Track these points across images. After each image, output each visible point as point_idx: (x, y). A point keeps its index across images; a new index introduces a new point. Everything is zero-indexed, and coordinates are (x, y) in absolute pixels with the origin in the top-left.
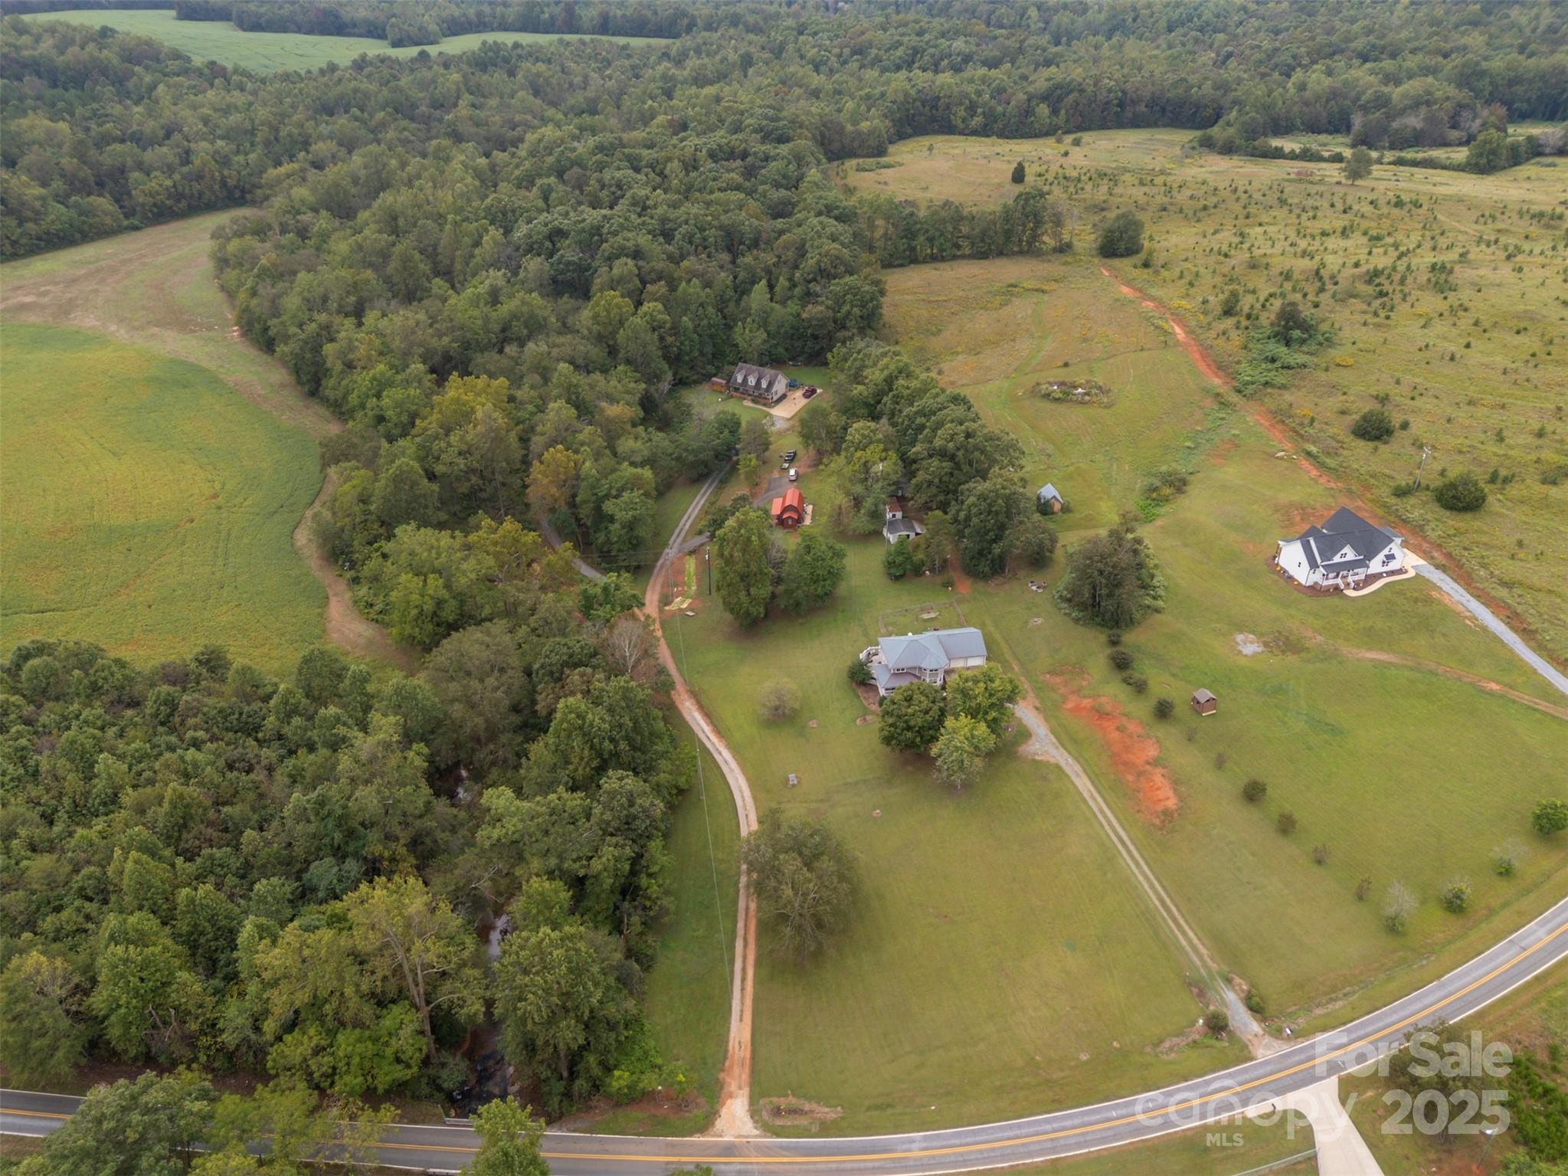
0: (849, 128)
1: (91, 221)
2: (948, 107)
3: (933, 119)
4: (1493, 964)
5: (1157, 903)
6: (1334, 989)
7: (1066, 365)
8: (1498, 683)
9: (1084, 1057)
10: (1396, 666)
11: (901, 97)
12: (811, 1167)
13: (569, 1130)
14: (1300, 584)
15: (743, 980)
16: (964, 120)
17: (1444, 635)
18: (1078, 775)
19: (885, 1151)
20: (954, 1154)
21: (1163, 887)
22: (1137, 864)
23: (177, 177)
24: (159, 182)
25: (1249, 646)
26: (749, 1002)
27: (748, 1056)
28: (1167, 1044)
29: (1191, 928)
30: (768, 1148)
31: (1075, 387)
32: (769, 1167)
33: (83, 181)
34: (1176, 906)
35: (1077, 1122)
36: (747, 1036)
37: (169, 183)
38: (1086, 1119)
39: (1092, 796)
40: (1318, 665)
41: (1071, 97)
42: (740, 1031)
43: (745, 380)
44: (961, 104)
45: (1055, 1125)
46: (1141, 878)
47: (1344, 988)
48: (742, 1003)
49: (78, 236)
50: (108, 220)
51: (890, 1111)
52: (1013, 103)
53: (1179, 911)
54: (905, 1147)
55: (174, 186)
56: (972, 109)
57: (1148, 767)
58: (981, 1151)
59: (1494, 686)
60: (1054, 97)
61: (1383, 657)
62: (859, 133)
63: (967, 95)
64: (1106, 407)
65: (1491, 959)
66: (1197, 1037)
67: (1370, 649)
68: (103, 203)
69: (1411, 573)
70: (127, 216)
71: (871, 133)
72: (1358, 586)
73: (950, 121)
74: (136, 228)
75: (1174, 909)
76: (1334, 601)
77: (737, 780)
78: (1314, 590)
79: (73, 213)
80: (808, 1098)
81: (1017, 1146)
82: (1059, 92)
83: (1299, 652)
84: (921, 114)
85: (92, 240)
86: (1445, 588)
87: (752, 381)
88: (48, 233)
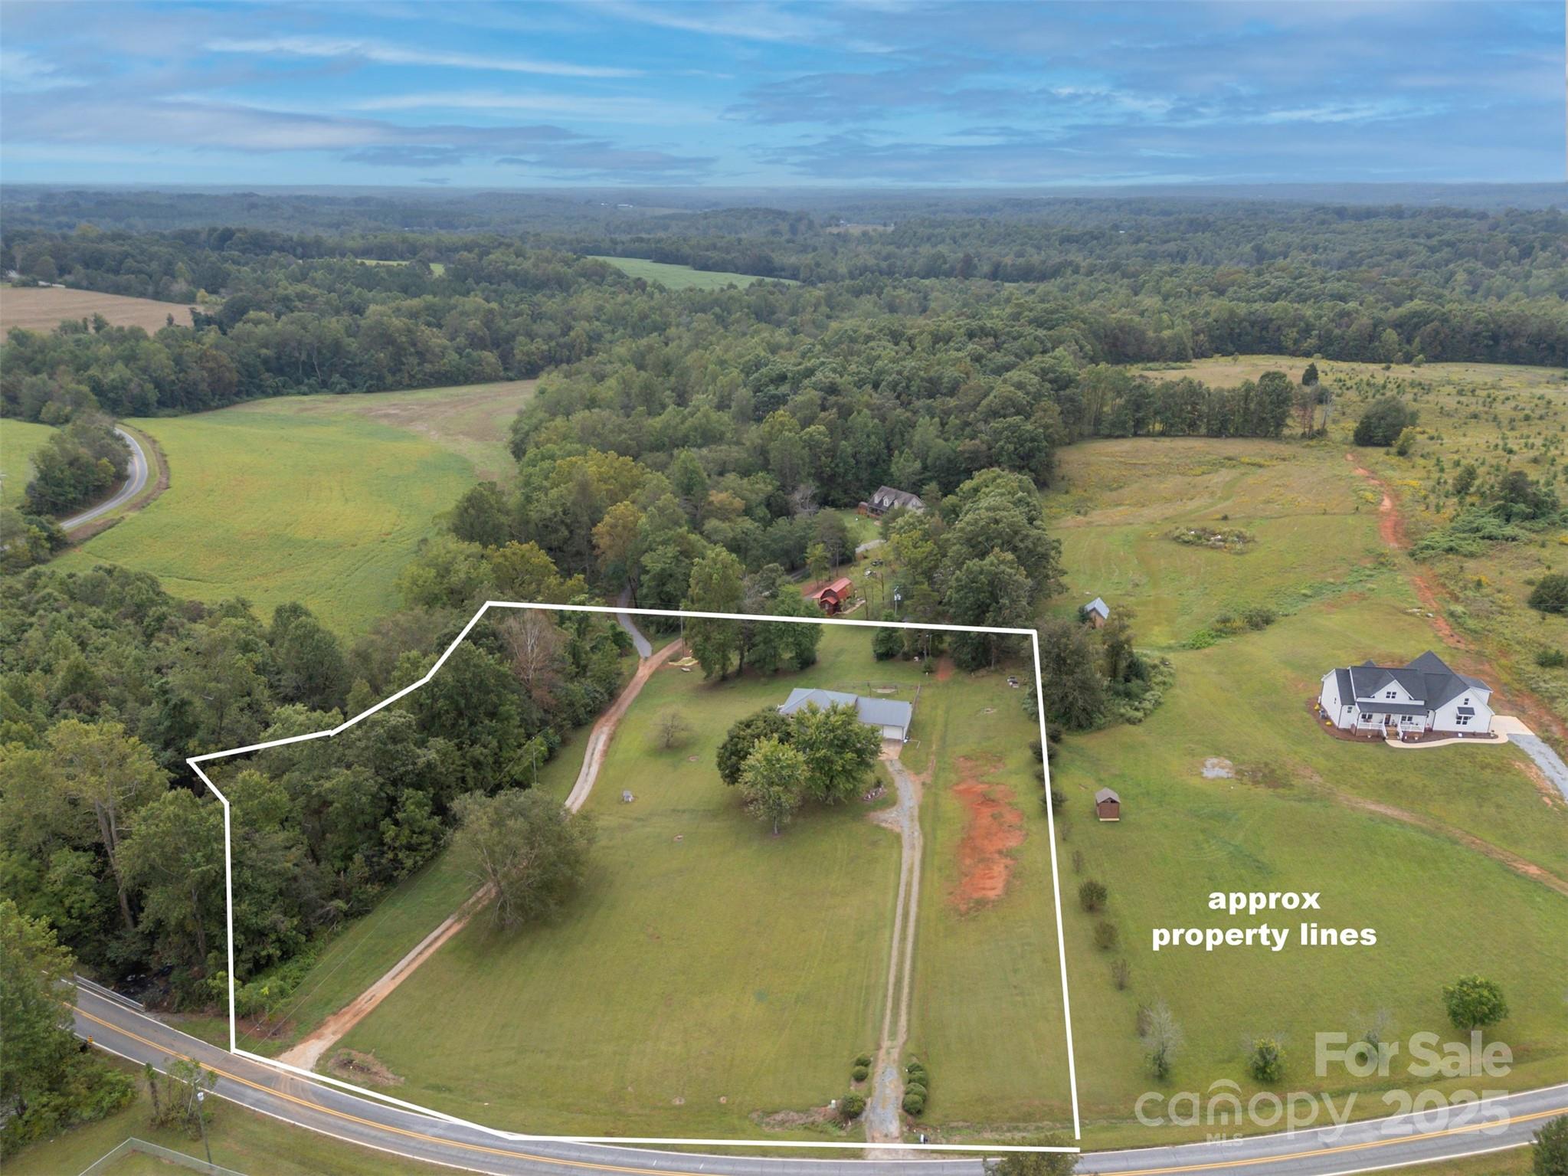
0: (1151, 334)
1: (476, 368)
2: (1279, 328)
3: (1262, 340)
4: (1268, 1150)
5: (892, 979)
6: (1028, 1117)
7: (1225, 518)
8: (1541, 867)
9: (677, 1102)
10: (1402, 824)
11: (1226, 315)
12: (323, 1118)
13: (162, 1021)
14: (1333, 725)
15: (429, 945)
16: (1296, 342)
17: (1498, 806)
18: (913, 847)
19: (403, 1127)
20: (460, 1149)
21: (913, 969)
22: (903, 939)
23: (553, 344)
24: (539, 346)
25: (1216, 769)
26: (415, 965)
27: (369, 1010)
28: (779, 1117)
29: (909, 1013)
30: (303, 1090)
31: (1215, 534)
32: (287, 1105)
33: (482, 339)
34: (912, 988)
35: (609, 1158)
36: (386, 993)
37: (545, 347)
38: (621, 1159)
39: (911, 871)
40: (1293, 803)
41: (1429, 327)
42: (383, 987)
43: (881, 502)
44: (1294, 326)
45: (583, 1155)
46: (895, 953)
47: (1041, 1119)
48: (408, 965)
49: (461, 378)
50: (488, 370)
51: (446, 1095)
52: (1354, 327)
53: (911, 993)
54: (423, 1128)
55: (549, 350)
56: (1307, 331)
57: (997, 856)
58: (487, 1155)
59: (1533, 870)
60: (1407, 327)
61: (1392, 812)
62: (1160, 340)
63: (1302, 318)
64: (1237, 554)
65: (1268, 1144)
66: (820, 1119)
67: (1379, 802)
68: (490, 357)
69: (1503, 739)
70: (506, 369)
71: (1171, 339)
72: (1409, 737)
73: (1280, 342)
74: (511, 380)
75: (906, 990)
76: (1369, 748)
77: (582, 788)
78: (1350, 734)
79: (464, 361)
80: (384, 1061)
81: (527, 1161)
82: (1415, 320)
83: (1276, 787)
84: (1247, 334)
85: (472, 383)
86: (1539, 760)
87: (887, 503)
88: (439, 372)
